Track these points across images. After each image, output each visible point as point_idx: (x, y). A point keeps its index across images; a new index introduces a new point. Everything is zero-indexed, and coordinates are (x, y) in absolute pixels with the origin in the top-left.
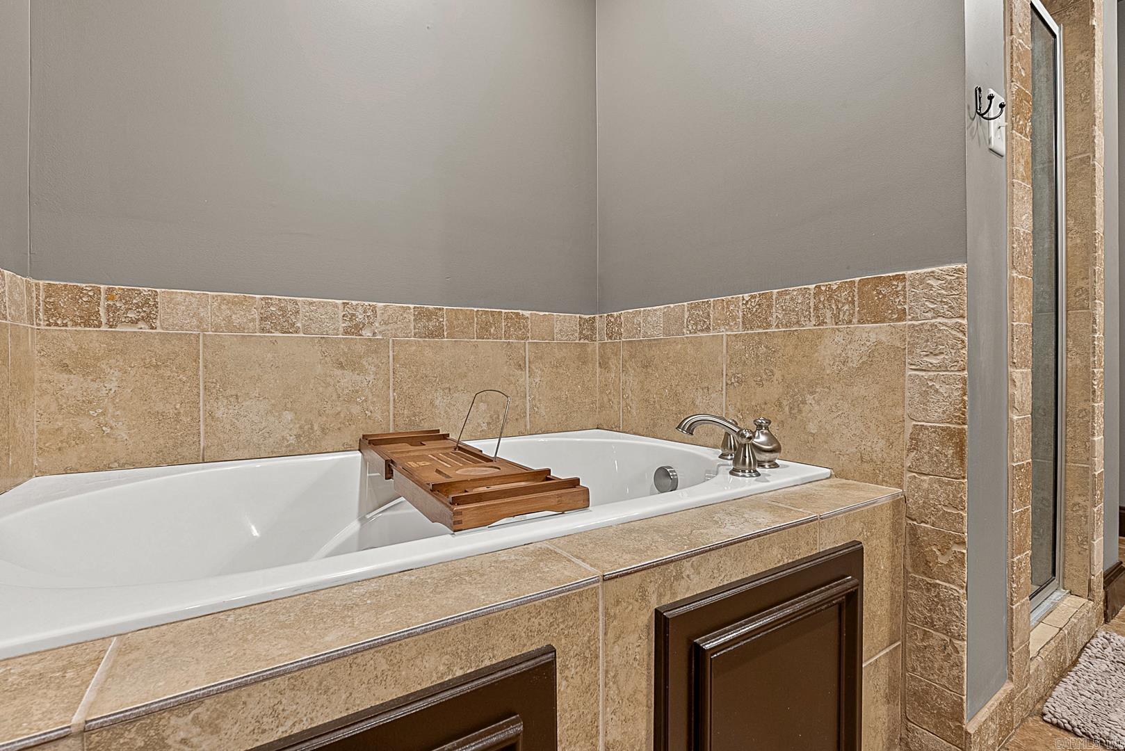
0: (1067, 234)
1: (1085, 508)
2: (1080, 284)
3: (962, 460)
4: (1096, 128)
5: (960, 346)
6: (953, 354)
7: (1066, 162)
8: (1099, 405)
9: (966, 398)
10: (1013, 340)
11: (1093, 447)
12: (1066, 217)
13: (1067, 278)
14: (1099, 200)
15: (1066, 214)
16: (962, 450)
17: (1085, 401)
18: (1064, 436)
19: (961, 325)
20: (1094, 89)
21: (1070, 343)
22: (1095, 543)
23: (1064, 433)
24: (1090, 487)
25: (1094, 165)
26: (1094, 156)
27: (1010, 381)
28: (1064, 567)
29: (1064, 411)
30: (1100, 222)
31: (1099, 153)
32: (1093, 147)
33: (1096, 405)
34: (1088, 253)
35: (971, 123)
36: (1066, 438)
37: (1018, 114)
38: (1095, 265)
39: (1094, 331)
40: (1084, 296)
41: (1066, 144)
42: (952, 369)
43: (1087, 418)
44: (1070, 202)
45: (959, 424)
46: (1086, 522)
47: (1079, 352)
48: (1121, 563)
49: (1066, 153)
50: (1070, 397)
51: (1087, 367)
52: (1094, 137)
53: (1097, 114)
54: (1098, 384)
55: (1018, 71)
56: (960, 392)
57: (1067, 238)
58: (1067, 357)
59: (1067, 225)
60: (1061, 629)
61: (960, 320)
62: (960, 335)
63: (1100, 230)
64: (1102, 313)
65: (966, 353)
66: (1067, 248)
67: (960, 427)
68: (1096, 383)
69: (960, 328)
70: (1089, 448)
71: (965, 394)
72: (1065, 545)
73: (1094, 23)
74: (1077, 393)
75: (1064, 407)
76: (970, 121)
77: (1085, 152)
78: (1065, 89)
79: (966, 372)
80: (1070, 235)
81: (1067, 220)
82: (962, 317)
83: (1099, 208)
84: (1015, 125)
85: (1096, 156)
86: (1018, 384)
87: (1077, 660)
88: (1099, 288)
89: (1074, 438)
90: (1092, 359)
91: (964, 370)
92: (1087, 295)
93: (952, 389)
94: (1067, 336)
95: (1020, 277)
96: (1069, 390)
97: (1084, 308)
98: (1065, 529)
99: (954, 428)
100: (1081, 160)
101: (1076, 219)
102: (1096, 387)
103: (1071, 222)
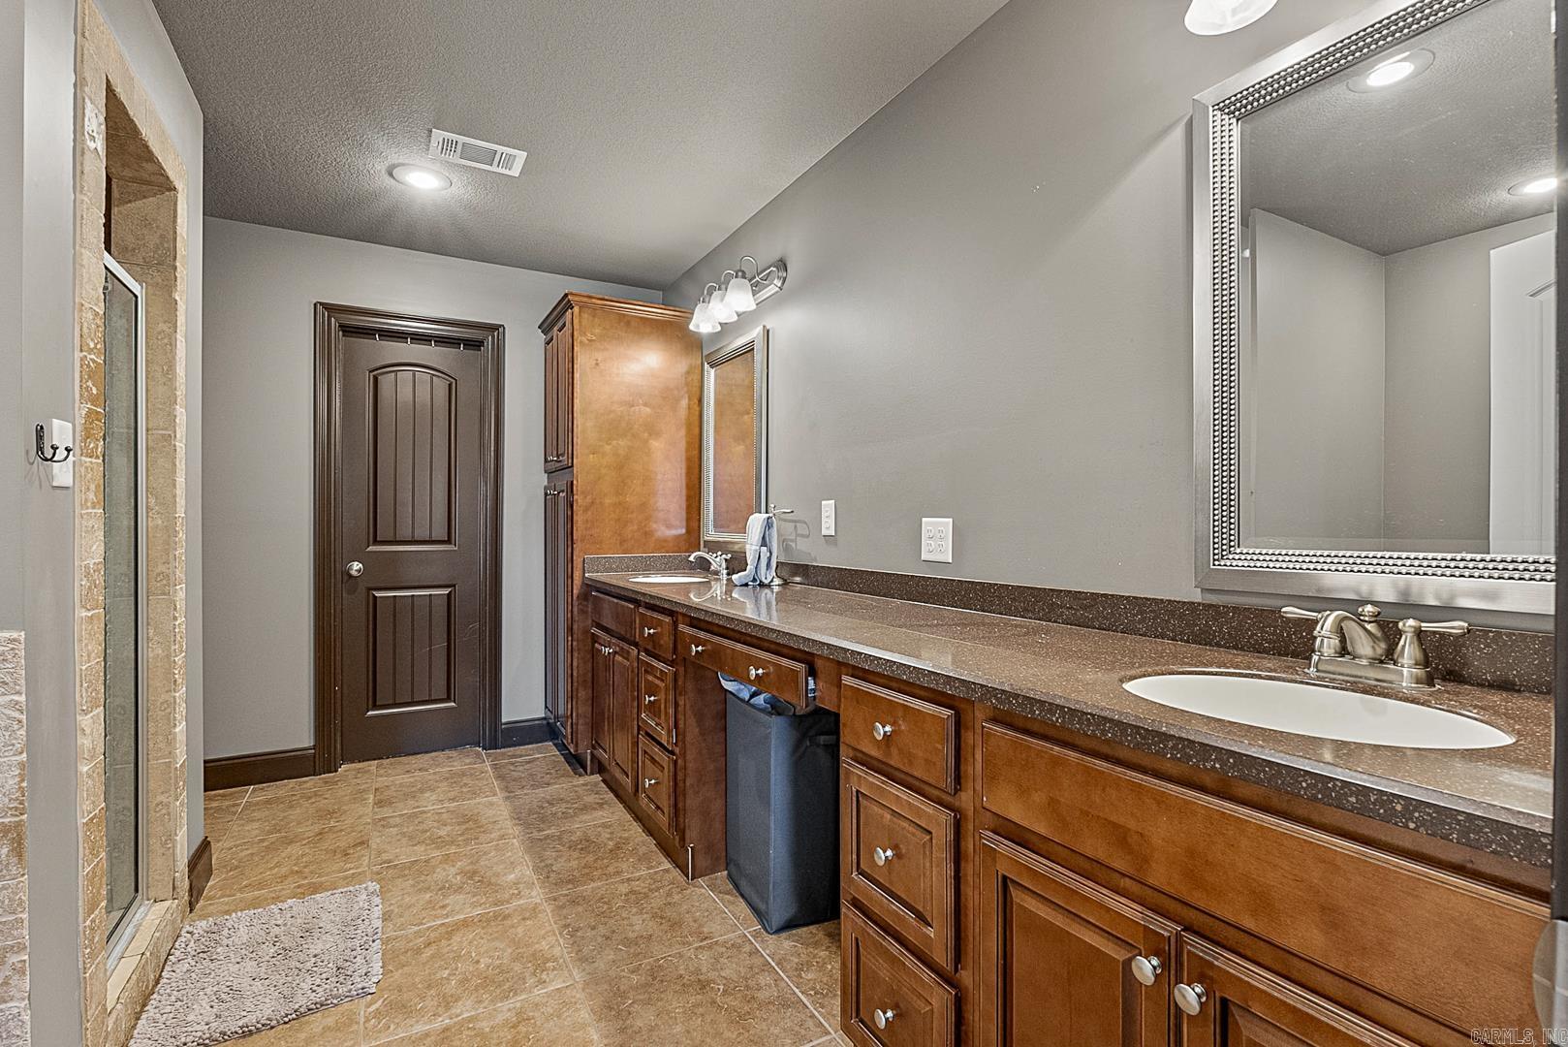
0: (147, 513)
1: (168, 805)
2: (161, 568)
3: (20, 856)
4: (178, 407)
5: (16, 727)
6: (7, 737)
7: (147, 434)
8: (181, 693)
9: (24, 784)
10: (82, 686)
11: (175, 738)
12: (147, 495)
13: (148, 561)
14: (181, 480)
15: (147, 491)
16: (20, 844)
17: (167, 692)
18: (145, 733)
19: (17, 703)
20: (175, 365)
21: (151, 632)
22: (178, 838)
23: (145, 729)
24: (172, 781)
25: (175, 446)
26: (175, 436)
27: (78, 732)
28: (148, 876)
29: (145, 705)
30: (181, 502)
31: (181, 432)
32: (174, 427)
33: (177, 695)
34: (169, 536)
35: (31, 469)
36: (147, 735)
37: (88, 438)
38: (176, 550)
39: (175, 618)
40: (164, 582)
41: (147, 414)
42: (6, 754)
43: (169, 710)
44: (151, 478)
45: (17, 816)
46: (170, 819)
47: (161, 640)
48: (207, 837)
49: (147, 423)
50: (151, 690)
51: (168, 656)
52: (175, 416)
53: (178, 393)
54: (179, 672)
55: (88, 391)
56: (17, 779)
57: (147, 517)
58: (148, 647)
59: (147, 502)
60: (143, 954)
61: (16, 698)
62: (17, 715)
63: (181, 513)
64: (184, 596)
65: (24, 733)
66: (147, 528)
67: (17, 819)
68: (176, 672)
69: (17, 707)
70: (170, 741)
71: (23, 781)
72: (148, 852)
73: (177, 298)
74: (158, 684)
75: (145, 702)
76: (29, 466)
77: (166, 429)
78: (147, 353)
79: (25, 755)
80: (150, 514)
81: (147, 498)
82: (19, 693)
83: (180, 491)
84: (85, 451)
85: (178, 436)
86: (88, 731)
87: (160, 976)
88: (180, 574)
89: (156, 734)
90: (173, 648)
91: (21, 753)
92: (168, 579)
93: (6, 778)
94: (148, 624)
95: (90, 615)
96: (151, 682)
97: (164, 594)
98: (148, 834)
99: (10, 822)
100: (163, 435)
101: (157, 498)
102: (177, 676)
103: (152, 501)
